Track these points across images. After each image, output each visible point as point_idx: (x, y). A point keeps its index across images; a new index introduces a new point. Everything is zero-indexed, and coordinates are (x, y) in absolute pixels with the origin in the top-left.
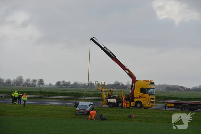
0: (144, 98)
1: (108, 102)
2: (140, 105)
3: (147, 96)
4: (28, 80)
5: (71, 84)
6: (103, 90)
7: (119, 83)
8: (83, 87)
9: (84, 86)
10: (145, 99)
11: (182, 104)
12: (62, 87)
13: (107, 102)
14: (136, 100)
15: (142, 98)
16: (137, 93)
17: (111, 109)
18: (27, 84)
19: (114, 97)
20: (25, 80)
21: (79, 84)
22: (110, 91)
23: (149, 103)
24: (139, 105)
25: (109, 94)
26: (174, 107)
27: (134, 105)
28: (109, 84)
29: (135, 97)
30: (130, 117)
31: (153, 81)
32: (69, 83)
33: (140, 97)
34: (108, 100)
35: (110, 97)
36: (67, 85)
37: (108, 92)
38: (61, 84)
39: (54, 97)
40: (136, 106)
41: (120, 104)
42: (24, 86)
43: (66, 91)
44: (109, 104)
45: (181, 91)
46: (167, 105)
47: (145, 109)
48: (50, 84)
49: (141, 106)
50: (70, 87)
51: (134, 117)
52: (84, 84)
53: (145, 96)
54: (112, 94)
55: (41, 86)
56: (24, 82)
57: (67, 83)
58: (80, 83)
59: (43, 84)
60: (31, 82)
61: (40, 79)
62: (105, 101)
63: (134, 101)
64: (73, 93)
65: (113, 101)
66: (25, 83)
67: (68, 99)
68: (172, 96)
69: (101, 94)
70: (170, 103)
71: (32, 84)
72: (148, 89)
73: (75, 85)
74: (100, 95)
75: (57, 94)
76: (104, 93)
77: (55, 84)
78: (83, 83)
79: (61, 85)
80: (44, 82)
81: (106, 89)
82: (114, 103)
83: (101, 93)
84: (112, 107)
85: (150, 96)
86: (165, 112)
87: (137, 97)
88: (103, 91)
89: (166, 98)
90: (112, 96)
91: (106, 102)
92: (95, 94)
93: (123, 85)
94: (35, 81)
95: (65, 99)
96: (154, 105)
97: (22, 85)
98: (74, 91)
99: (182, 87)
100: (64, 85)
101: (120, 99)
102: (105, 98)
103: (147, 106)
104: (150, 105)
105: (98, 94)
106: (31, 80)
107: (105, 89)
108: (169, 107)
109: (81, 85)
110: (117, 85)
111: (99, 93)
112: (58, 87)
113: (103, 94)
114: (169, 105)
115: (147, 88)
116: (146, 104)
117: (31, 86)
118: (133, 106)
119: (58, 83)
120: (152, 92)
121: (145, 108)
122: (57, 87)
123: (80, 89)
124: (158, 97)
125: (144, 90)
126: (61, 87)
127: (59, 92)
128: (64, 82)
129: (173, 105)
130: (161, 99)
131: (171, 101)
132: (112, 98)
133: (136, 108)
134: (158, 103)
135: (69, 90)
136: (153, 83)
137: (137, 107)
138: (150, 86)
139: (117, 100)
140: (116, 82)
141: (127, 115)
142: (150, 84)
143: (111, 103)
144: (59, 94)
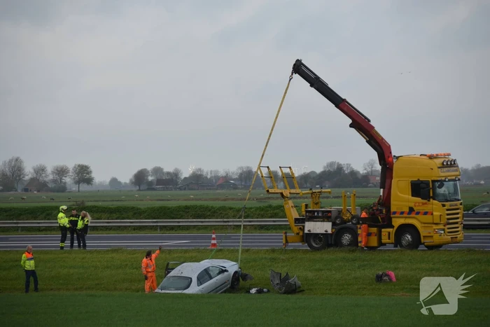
0: (426, 213)
1: (306, 231)
2: (412, 236)
3: (435, 206)
4: (40, 170)
5: (183, 177)
6: (286, 193)
7: (340, 168)
8: (221, 186)
9: (224, 182)
10: (428, 218)
12: (154, 189)
13: (301, 234)
14: (397, 222)
15: (418, 213)
16: (401, 197)
17: (318, 255)
18: (38, 184)
19: (326, 216)
20: (29, 170)
21: (209, 177)
22: (310, 195)
23: (444, 230)
24: (408, 238)
25: (306, 205)
27: (392, 240)
28: (308, 171)
29: (395, 213)
30: (379, 278)
31: (452, 157)
32: (176, 175)
33: (411, 210)
34: (304, 227)
35: (312, 216)
36: (170, 181)
37: (304, 198)
38: (150, 178)
39: (127, 222)
40: (398, 242)
41: (346, 238)
42: (26, 190)
43: (168, 200)
44: (308, 238)
47: (430, 252)
48: (114, 181)
49: (417, 242)
50: (180, 189)
51: (394, 280)
52: (224, 175)
53: (427, 208)
54: (317, 204)
55: (84, 187)
56: (27, 178)
57: (168, 173)
58: (211, 171)
59: (89, 181)
60: (51, 177)
61: (79, 166)
62: (296, 229)
63: (393, 227)
64: (187, 207)
65: (323, 227)
66: (32, 180)
67: (172, 228)
69: (281, 208)
71: (54, 181)
72: (437, 184)
73: (197, 180)
74: (279, 212)
75: (137, 213)
76: (291, 203)
77: (131, 180)
78: (222, 173)
79: (150, 183)
80: (93, 175)
81: (298, 191)
82: (326, 235)
83: (280, 202)
84: (319, 249)
85: (444, 206)
87: (402, 213)
88: (289, 195)
90: (318, 212)
91: (298, 234)
92: (261, 209)
93: (353, 173)
94: (61, 172)
95: (162, 228)
96: (460, 236)
97: (20, 188)
98: (193, 199)
100: (159, 182)
101: (344, 222)
102: (296, 219)
103: (437, 239)
104: (448, 238)
105: (270, 206)
106: (49, 169)
107: (293, 191)
109: (217, 178)
110: (337, 176)
111: (275, 203)
112: (139, 190)
113: (286, 207)
115: (434, 182)
116: (432, 232)
117: (52, 190)
118: (390, 242)
119: (140, 177)
120: (452, 190)
121: (431, 248)
122: (138, 188)
123: (211, 192)
125: (421, 189)
126: (148, 189)
127: (143, 205)
128: (157, 170)
132: (318, 217)
133: (399, 248)
135: (175, 199)
136: (452, 164)
137: (401, 246)
138: (443, 174)
139: (334, 224)
140: (331, 164)
141: (371, 273)
142: (443, 166)
143: (316, 236)
144: (144, 212)
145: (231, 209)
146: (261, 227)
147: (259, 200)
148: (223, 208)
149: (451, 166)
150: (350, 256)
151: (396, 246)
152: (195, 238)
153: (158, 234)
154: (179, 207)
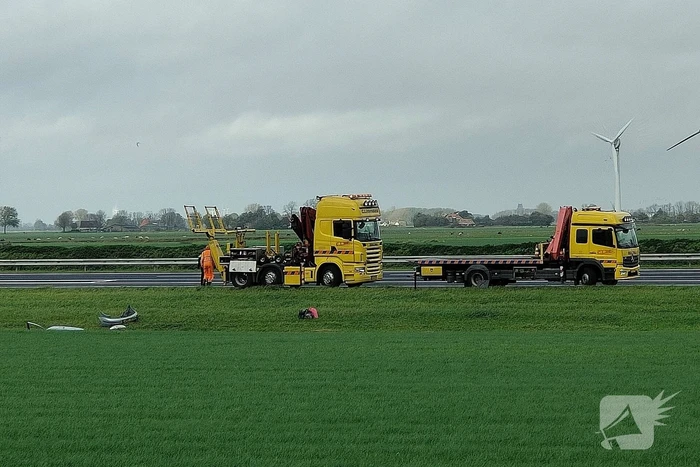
0: (347, 252)
1: (231, 270)
2: (334, 275)
3: (356, 245)
5: (106, 220)
6: (212, 232)
7: (261, 211)
8: (144, 228)
9: (150, 223)
10: (349, 257)
11: (467, 265)
12: (78, 231)
13: (226, 272)
14: (319, 261)
15: (339, 252)
16: (323, 235)
17: (240, 293)
19: (249, 256)
21: (132, 219)
23: (364, 268)
24: (331, 275)
25: (231, 245)
26: (443, 277)
27: (315, 279)
29: (317, 252)
30: (302, 315)
31: (373, 198)
32: (100, 216)
33: (333, 249)
34: (228, 266)
35: (236, 256)
36: (94, 222)
38: (74, 220)
39: (54, 262)
40: (320, 280)
41: (271, 276)
43: (92, 241)
44: (233, 277)
45: (460, 226)
46: (419, 270)
47: (349, 289)
48: (39, 223)
49: (338, 280)
50: (104, 231)
51: (316, 316)
52: (147, 217)
53: (349, 247)
54: (241, 243)
55: (10, 230)
57: (92, 215)
58: (134, 214)
59: (15, 223)
61: (5, 208)
62: (220, 267)
63: (315, 266)
64: (114, 247)
65: (249, 266)
67: (97, 267)
68: (434, 244)
70: (430, 264)
72: (358, 224)
73: (121, 221)
75: (63, 253)
76: (216, 242)
77: (55, 222)
78: (145, 215)
79: (74, 226)
81: (223, 230)
82: (250, 274)
84: (243, 287)
85: (364, 245)
86: (415, 293)
87: (324, 252)
88: (214, 235)
89: (416, 250)
90: (243, 251)
92: (186, 249)
93: (274, 215)
96: (379, 275)
98: (117, 241)
99: (464, 214)
100: (83, 224)
101: (268, 261)
102: (221, 259)
103: (357, 278)
104: (368, 277)
107: (218, 231)
108: (425, 278)
109: (141, 220)
112: (64, 232)
113: (211, 246)
114: (426, 271)
115: (355, 222)
116: (352, 271)
118: (312, 280)
119: (64, 220)
120: (372, 231)
121: (350, 285)
122: (62, 230)
124: (389, 249)
125: (342, 229)
126: (73, 231)
127: (69, 245)
128: (81, 212)
129: (438, 271)
130: (401, 254)
131: (434, 258)
132: (242, 256)
133: (321, 285)
134: (393, 265)
135: (101, 239)
137: (324, 284)
138: (365, 215)
139: (259, 264)
140: (253, 206)
141: (295, 309)
142: (364, 207)
143: (240, 275)
144: (69, 252)
145: (156, 249)
146: (186, 267)
147: (183, 241)
148: (148, 248)
149: (372, 207)
150: (275, 293)
151: (318, 284)
152: (120, 277)
153: (85, 272)
154: (105, 247)
